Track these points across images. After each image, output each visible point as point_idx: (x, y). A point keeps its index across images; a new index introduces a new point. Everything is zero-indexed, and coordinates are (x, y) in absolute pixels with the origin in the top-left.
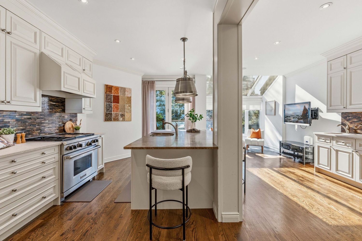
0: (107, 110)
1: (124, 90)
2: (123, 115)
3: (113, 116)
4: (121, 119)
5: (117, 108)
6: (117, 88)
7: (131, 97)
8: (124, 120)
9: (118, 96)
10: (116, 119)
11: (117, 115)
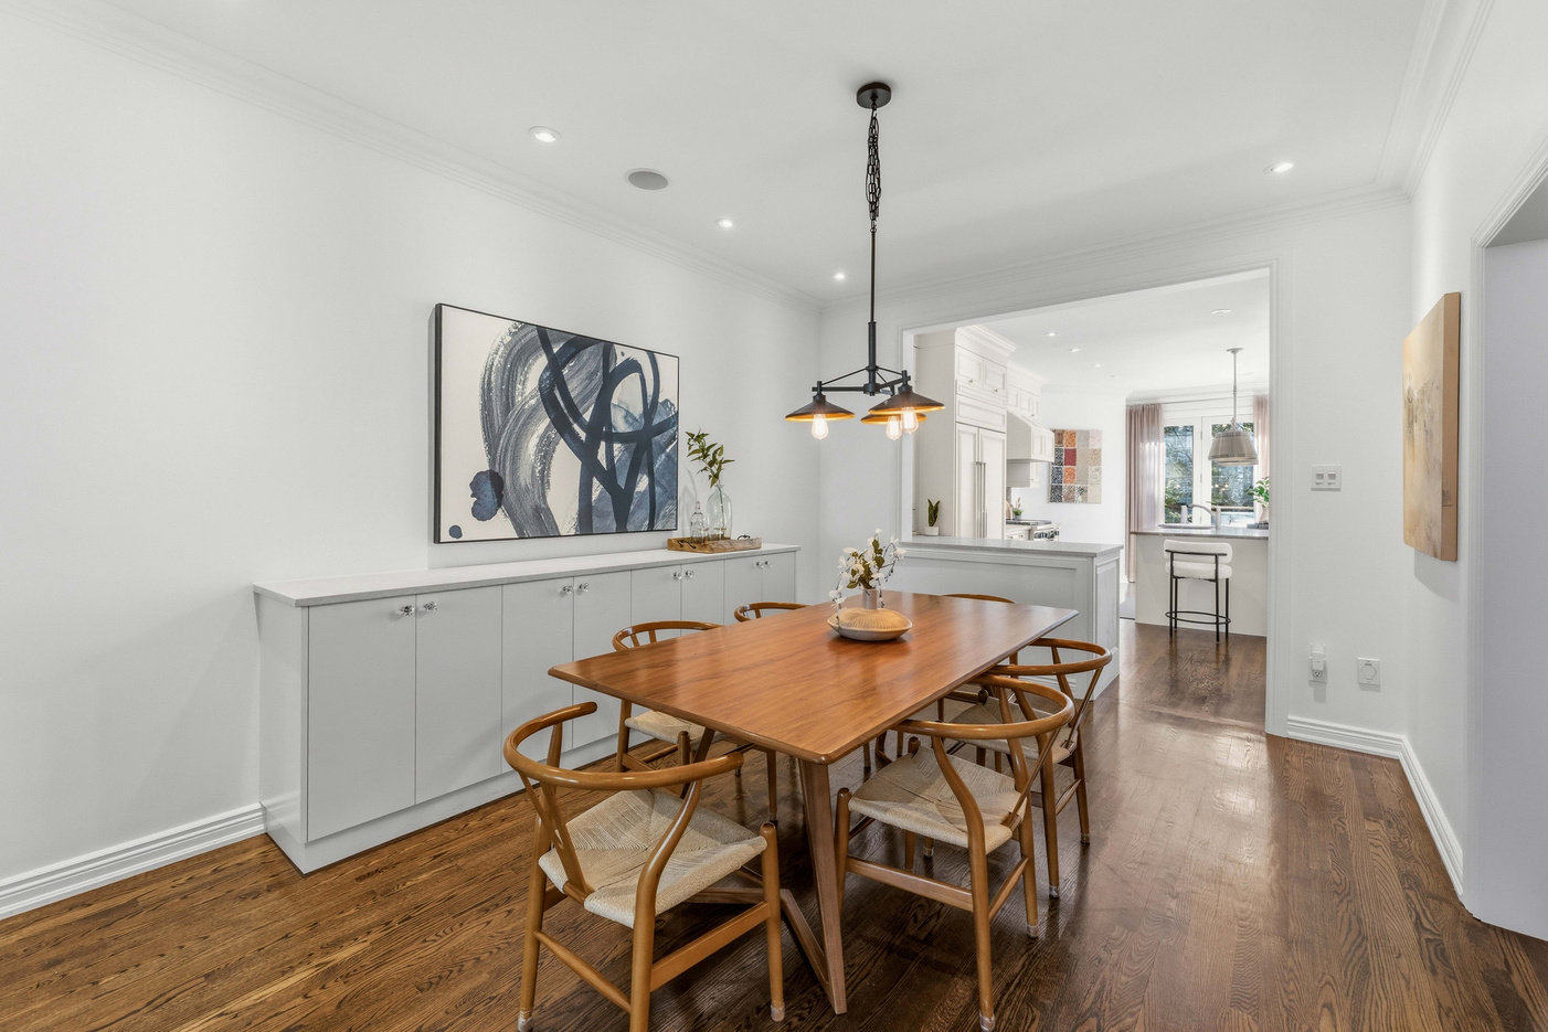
0: (1054, 480)
1: (1086, 434)
2: (1082, 491)
3: (1065, 491)
4: (1080, 498)
5: (1072, 474)
6: (1072, 434)
7: (1100, 450)
8: (1085, 500)
9: (1074, 451)
10: (1070, 499)
11: (1071, 490)
